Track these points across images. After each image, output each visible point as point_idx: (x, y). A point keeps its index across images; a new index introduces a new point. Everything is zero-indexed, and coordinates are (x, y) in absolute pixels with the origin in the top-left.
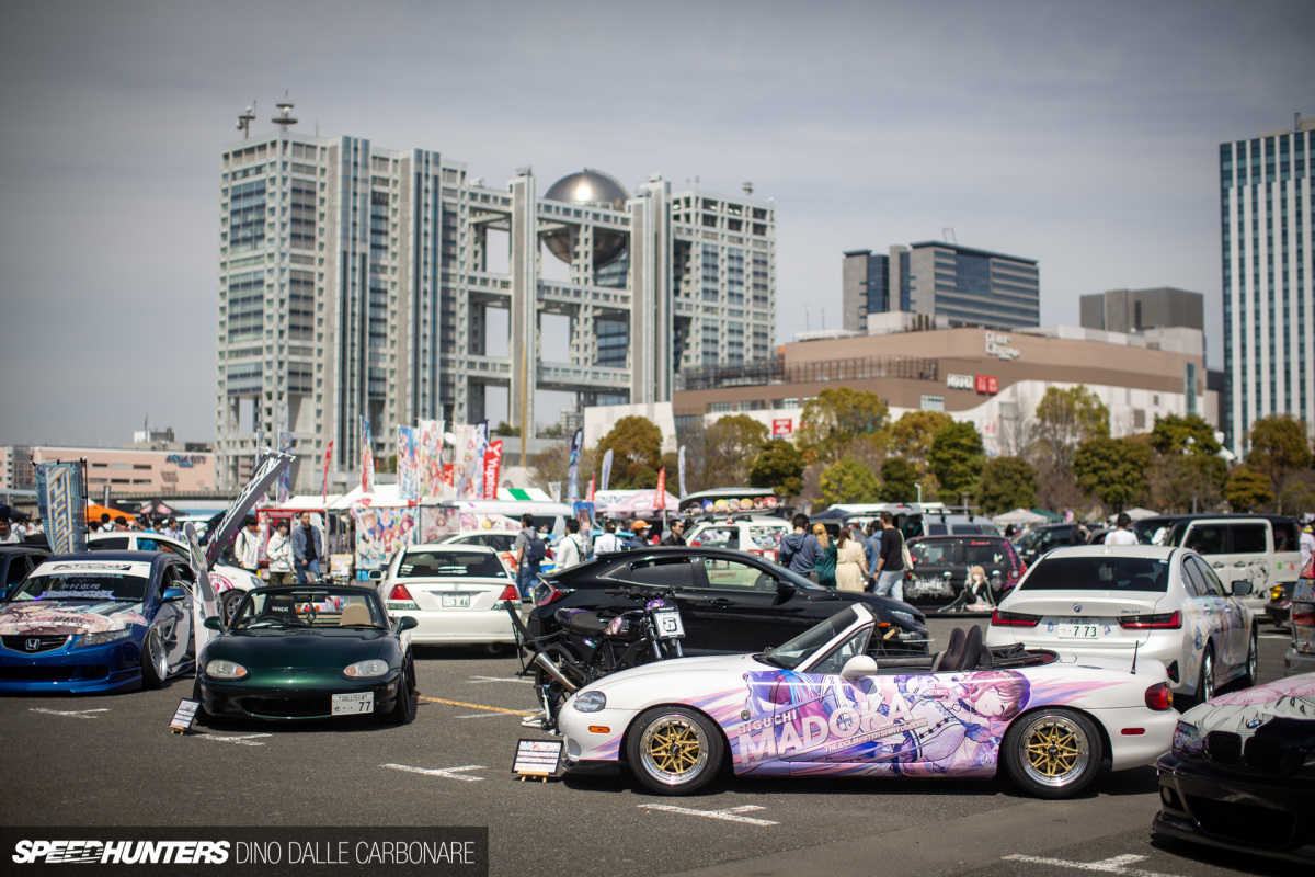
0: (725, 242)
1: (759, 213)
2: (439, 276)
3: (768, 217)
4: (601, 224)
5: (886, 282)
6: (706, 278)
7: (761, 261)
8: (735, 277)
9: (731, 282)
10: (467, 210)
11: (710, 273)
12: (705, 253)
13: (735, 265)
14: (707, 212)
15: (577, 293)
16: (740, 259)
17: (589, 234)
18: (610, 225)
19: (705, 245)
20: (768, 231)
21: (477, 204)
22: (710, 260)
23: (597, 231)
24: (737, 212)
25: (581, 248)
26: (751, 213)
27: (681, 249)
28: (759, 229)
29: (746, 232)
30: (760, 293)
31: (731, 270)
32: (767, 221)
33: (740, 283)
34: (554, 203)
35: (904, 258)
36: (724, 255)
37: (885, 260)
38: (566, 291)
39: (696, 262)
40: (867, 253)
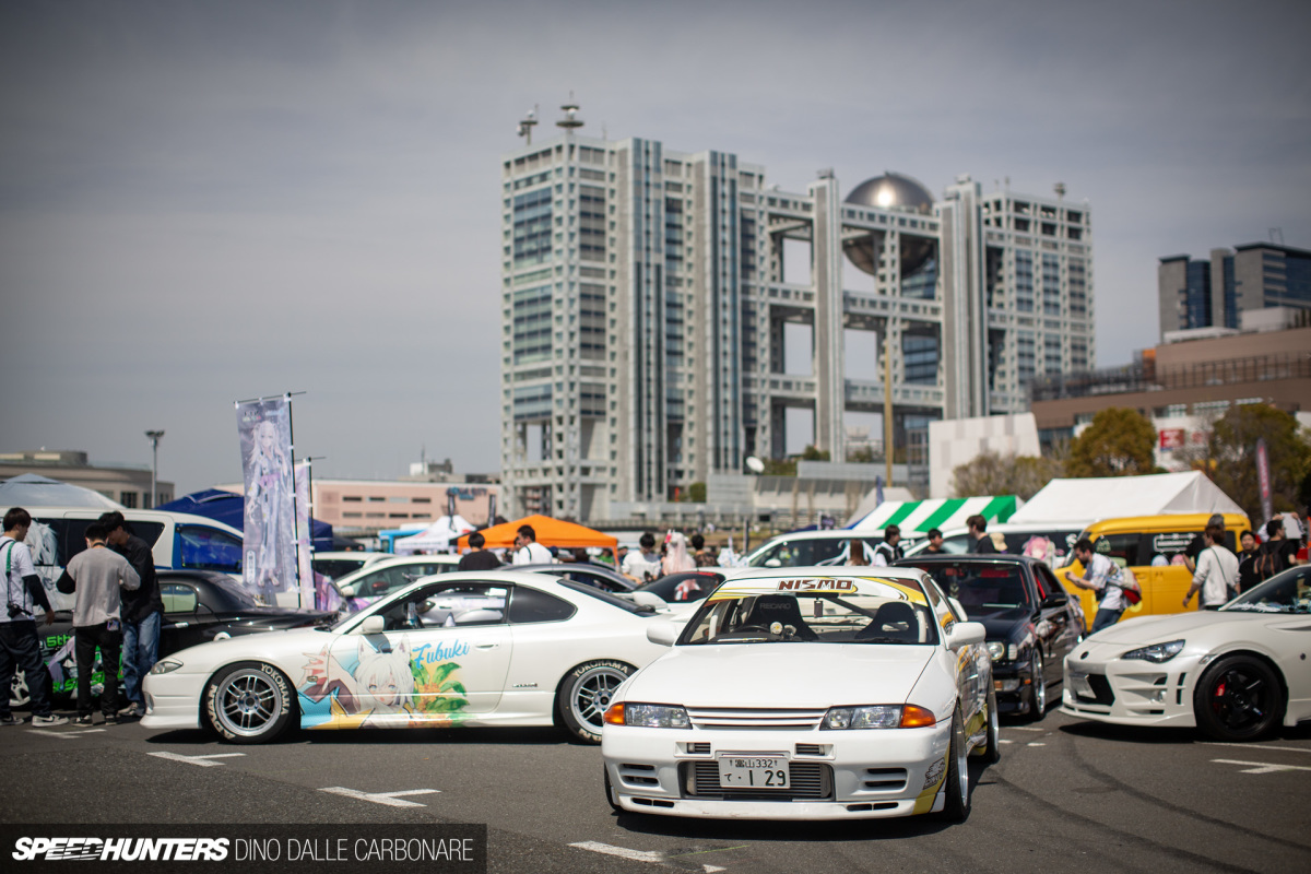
0: (1039, 248)
1: (1074, 216)
2: (739, 288)
3: (1083, 220)
4: (908, 230)
5: (1207, 289)
6: (1019, 287)
7: (1077, 268)
8: (1050, 285)
9: (1046, 291)
10: (765, 217)
11: (1024, 281)
12: (1019, 260)
13: (1051, 272)
14: (1019, 215)
15: (884, 305)
16: (1055, 266)
17: (896, 241)
18: (917, 231)
19: (1018, 252)
20: (1084, 236)
21: (776, 210)
22: (1024, 267)
23: (904, 238)
24: (1051, 214)
25: (887, 256)
26: (1065, 216)
27: (994, 256)
28: (1074, 233)
29: (1061, 236)
30: (1078, 302)
31: (1046, 278)
32: (1082, 224)
33: (1056, 292)
34: (857, 208)
35: (1228, 263)
36: (1038, 261)
37: (1206, 266)
38: (873, 303)
39: (1008, 269)
40: (1185, 259)
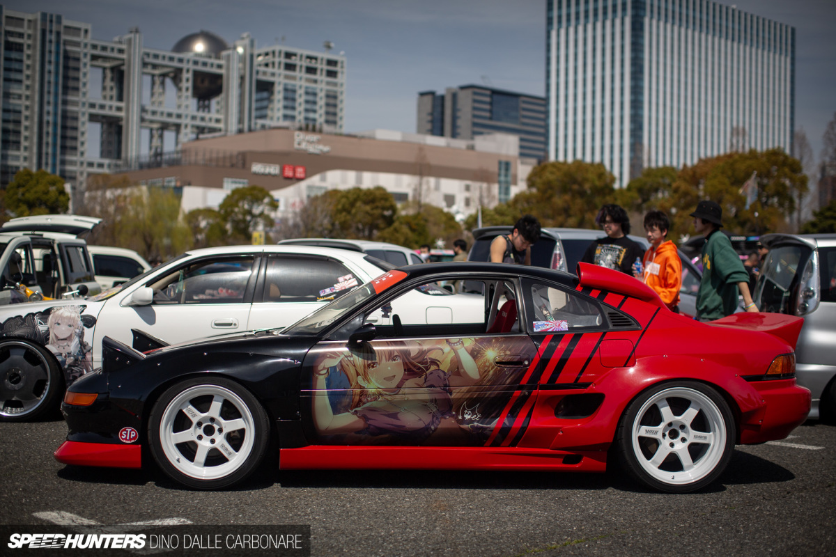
1: (331, 63)
2: (60, 102)
3: (339, 65)
4: (200, 68)
5: (442, 113)
6: (286, 107)
7: (332, 98)
8: (309, 106)
9: (307, 110)
10: (89, 57)
11: (290, 103)
12: (286, 90)
13: (311, 98)
14: (288, 61)
15: (179, 116)
16: (315, 94)
17: (190, 75)
18: (208, 69)
19: (285, 85)
20: (339, 75)
21: (98, 52)
22: (290, 95)
23: (197, 74)
24: (314, 61)
25: (184, 85)
26: (324, 62)
27: (265, 87)
28: (331, 74)
29: (321, 77)
30: (331, 118)
31: (307, 102)
32: (338, 68)
33: (315, 111)
35: (454, 96)
36: (301, 92)
37: (442, 98)
38: (170, 115)
40: (432, 93)
